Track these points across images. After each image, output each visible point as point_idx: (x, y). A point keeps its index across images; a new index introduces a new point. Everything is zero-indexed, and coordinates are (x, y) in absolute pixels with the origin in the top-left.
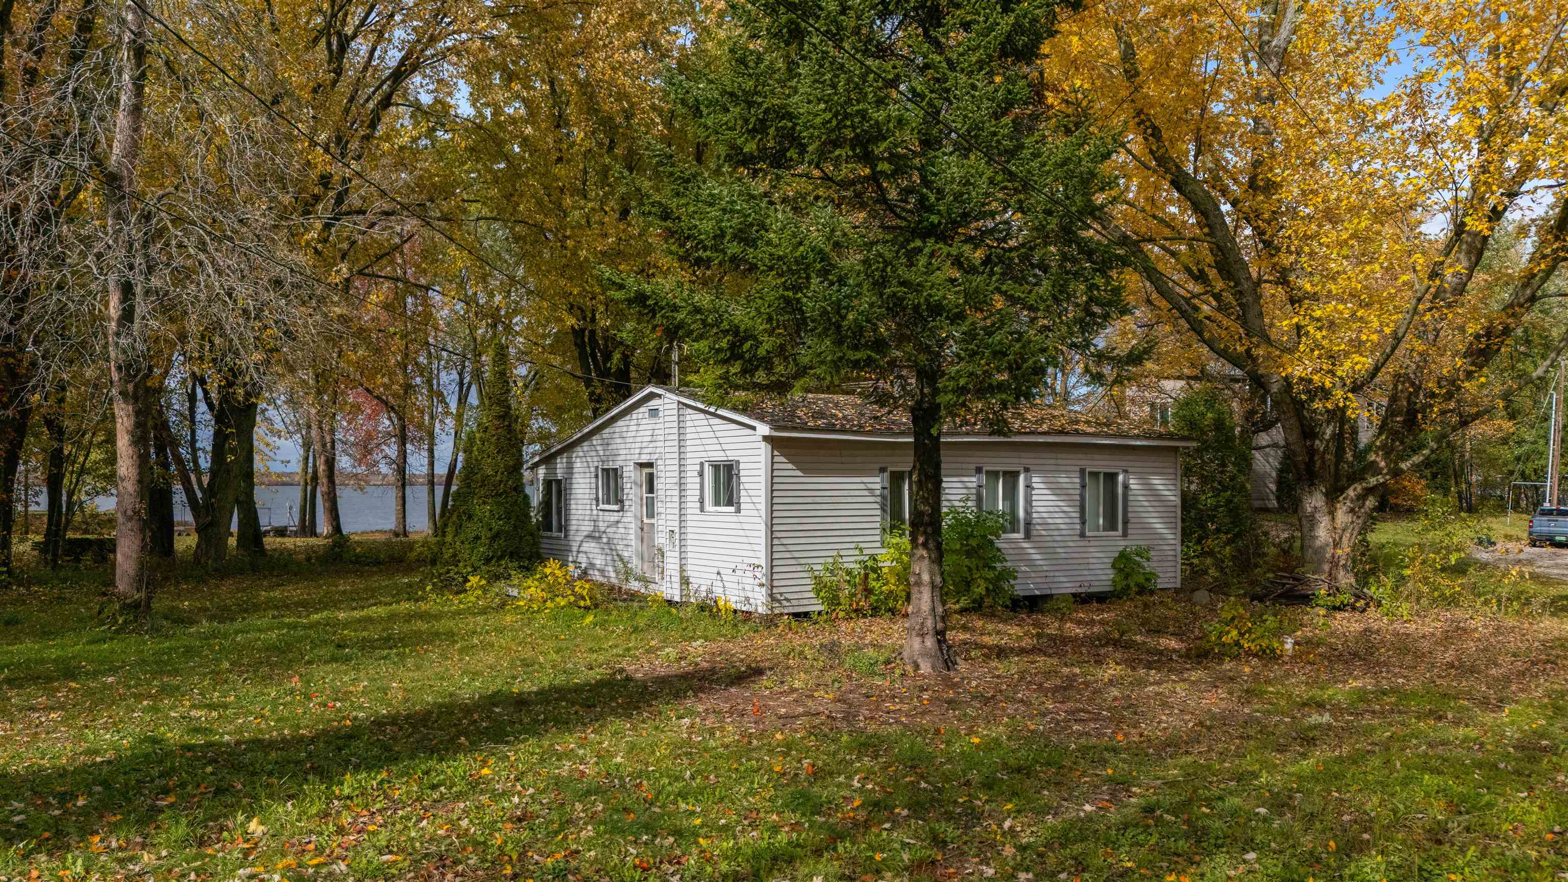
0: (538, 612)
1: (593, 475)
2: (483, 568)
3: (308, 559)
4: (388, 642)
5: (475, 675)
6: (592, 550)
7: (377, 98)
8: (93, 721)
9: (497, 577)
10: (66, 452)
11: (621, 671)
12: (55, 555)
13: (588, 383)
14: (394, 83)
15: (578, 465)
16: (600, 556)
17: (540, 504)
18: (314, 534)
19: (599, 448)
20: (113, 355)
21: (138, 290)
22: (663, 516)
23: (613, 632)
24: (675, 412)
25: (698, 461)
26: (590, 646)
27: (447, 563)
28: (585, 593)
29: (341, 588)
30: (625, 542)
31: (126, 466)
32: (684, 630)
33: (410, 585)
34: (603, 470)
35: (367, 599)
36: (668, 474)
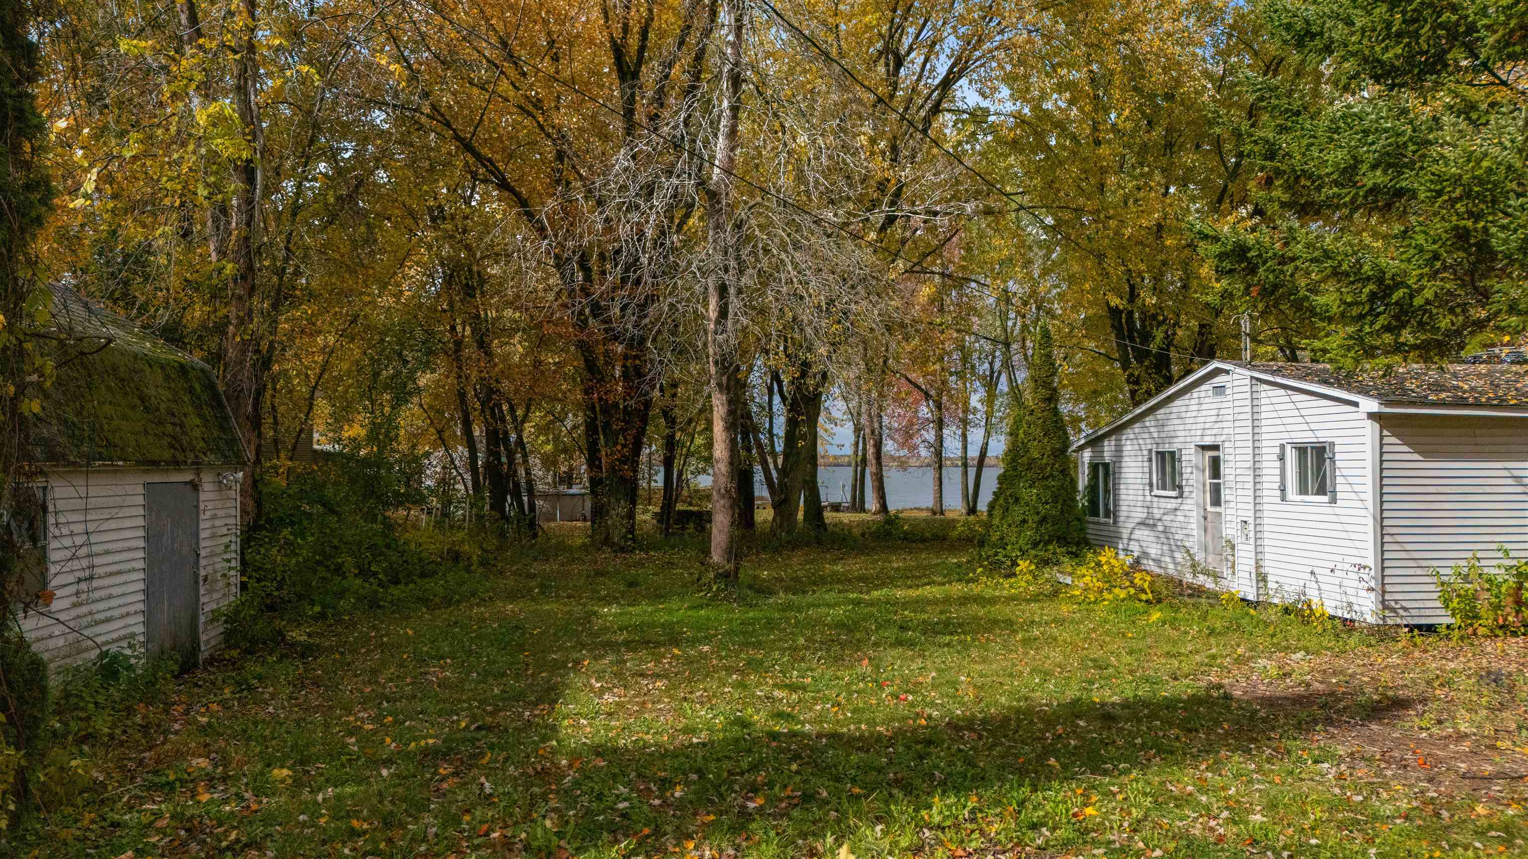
0: (1095, 602)
1: (1146, 459)
2: (1033, 552)
3: (863, 535)
4: (948, 627)
5: (1046, 675)
6: (1145, 538)
7: (929, 105)
8: (691, 693)
9: (1046, 562)
10: (677, 438)
11: (1220, 686)
12: (668, 524)
13: (1125, 366)
14: (942, 90)
15: (1128, 448)
16: (1155, 545)
17: (1086, 488)
18: (863, 510)
19: (1152, 430)
20: (711, 351)
21: (732, 291)
22: (1232, 505)
23: (1186, 633)
24: (1248, 388)
25: (1278, 443)
26: (1166, 649)
27: (994, 546)
28: (1146, 586)
29: (895, 565)
30: (1185, 532)
31: (720, 451)
32: (1273, 636)
33: (959, 565)
34: (1157, 453)
35: (920, 577)
36: (1238, 458)
